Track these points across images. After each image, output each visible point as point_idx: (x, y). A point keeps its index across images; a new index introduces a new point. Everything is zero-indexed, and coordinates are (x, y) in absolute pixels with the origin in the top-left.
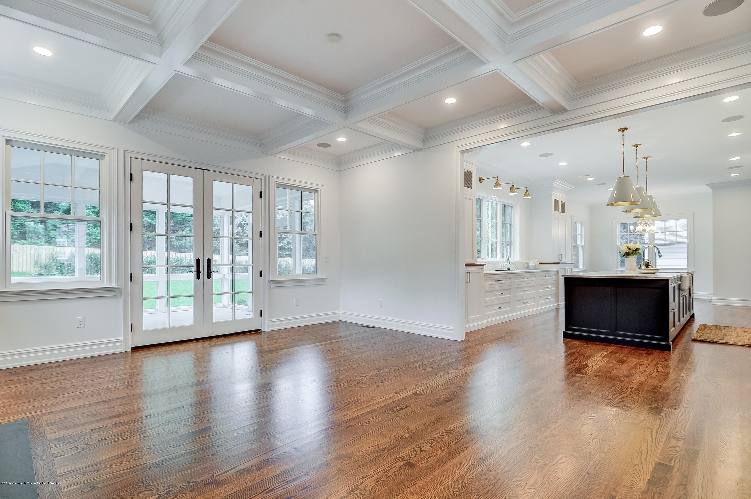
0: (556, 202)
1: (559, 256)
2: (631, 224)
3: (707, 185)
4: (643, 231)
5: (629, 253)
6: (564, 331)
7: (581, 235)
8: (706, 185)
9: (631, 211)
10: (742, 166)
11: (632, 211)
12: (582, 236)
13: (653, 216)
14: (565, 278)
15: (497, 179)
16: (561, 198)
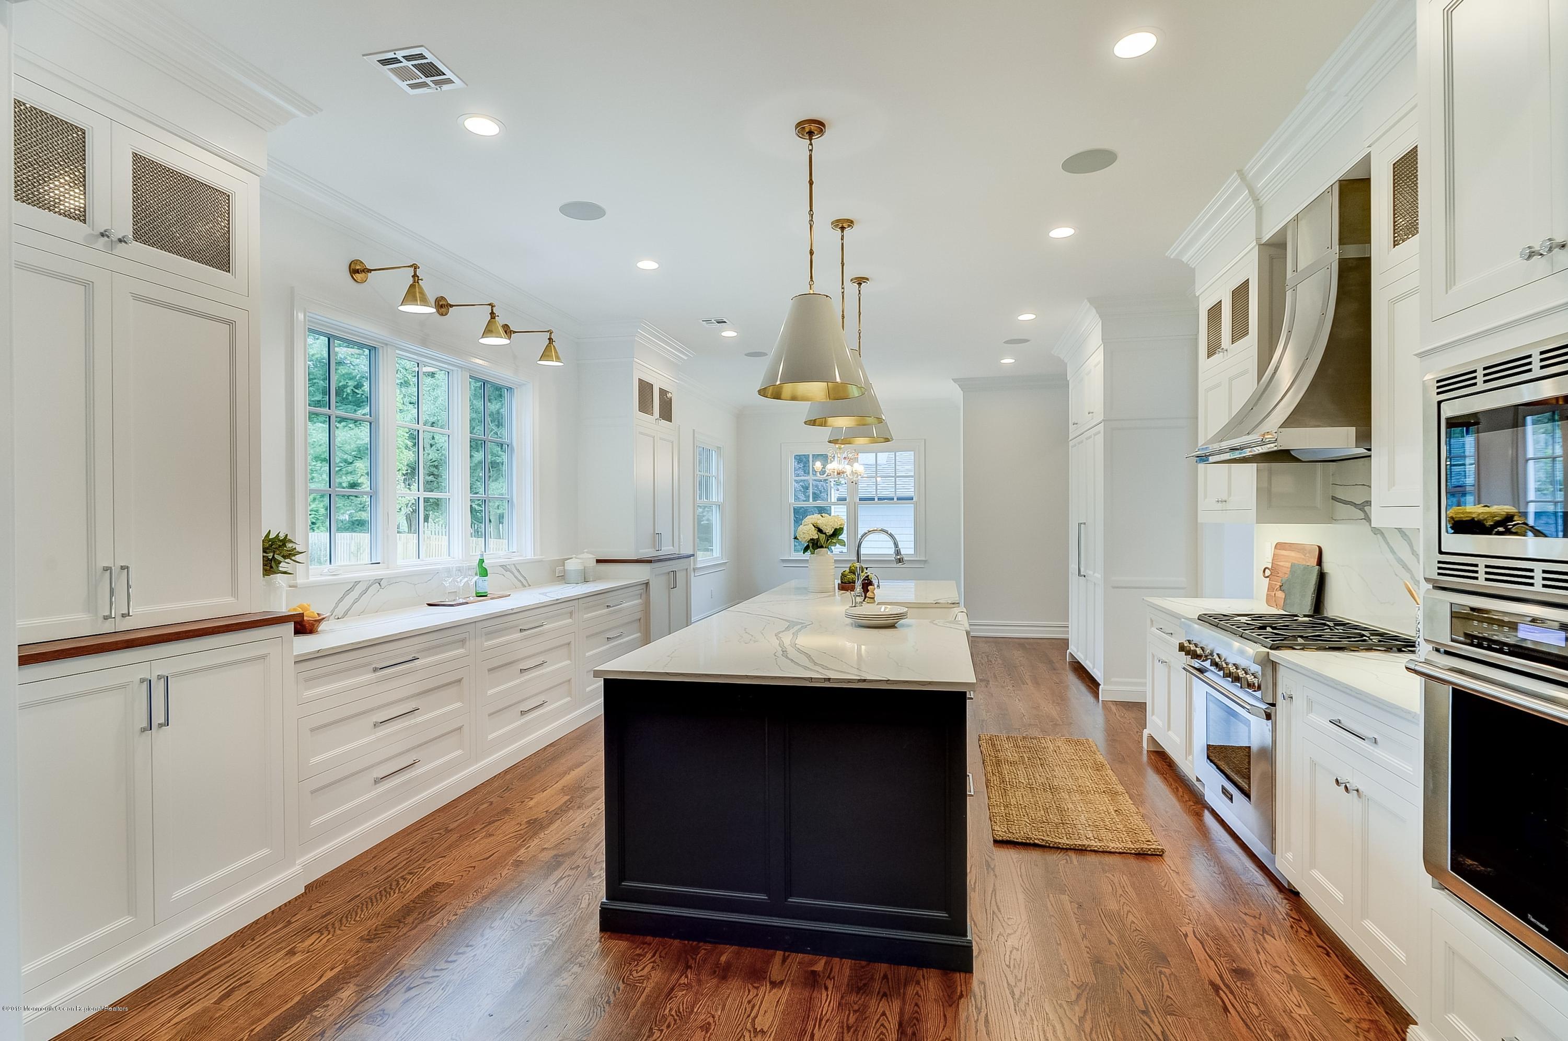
0: (645, 388)
1: (654, 537)
2: (816, 457)
3: (955, 380)
4: (839, 474)
5: (818, 542)
6: (602, 904)
7: (717, 478)
8: (952, 381)
9: (826, 422)
10: (1026, 341)
11: (829, 423)
12: (718, 482)
13: (874, 441)
14: (605, 679)
15: (415, 276)
16: (660, 379)
